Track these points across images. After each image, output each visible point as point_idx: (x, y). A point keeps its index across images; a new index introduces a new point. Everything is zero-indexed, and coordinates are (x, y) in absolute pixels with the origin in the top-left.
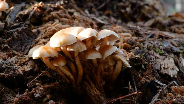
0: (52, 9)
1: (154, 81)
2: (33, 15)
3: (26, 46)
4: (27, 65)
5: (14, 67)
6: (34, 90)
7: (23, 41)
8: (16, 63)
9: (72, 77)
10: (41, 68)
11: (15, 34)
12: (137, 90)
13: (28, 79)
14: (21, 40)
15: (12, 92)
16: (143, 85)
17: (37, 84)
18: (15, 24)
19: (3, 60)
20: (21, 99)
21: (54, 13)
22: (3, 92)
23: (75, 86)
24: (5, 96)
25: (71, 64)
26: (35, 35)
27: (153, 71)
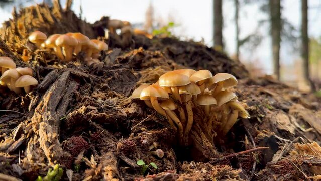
0: (152, 56)
1: (274, 137)
2: (133, 59)
3: (127, 89)
4: (129, 107)
5: (116, 108)
6: (140, 135)
7: (123, 83)
8: (117, 104)
9: (180, 124)
10: (145, 112)
11: (116, 75)
12: (256, 145)
13: (131, 123)
14: (122, 81)
15: (112, 136)
16: (262, 140)
17: (143, 129)
18: (116, 65)
19: (103, 99)
20: (125, 144)
21: (154, 60)
22: (103, 135)
23: (183, 135)
24: (105, 140)
25: (181, 110)
26: (136, 78)
27: (271, 125)
